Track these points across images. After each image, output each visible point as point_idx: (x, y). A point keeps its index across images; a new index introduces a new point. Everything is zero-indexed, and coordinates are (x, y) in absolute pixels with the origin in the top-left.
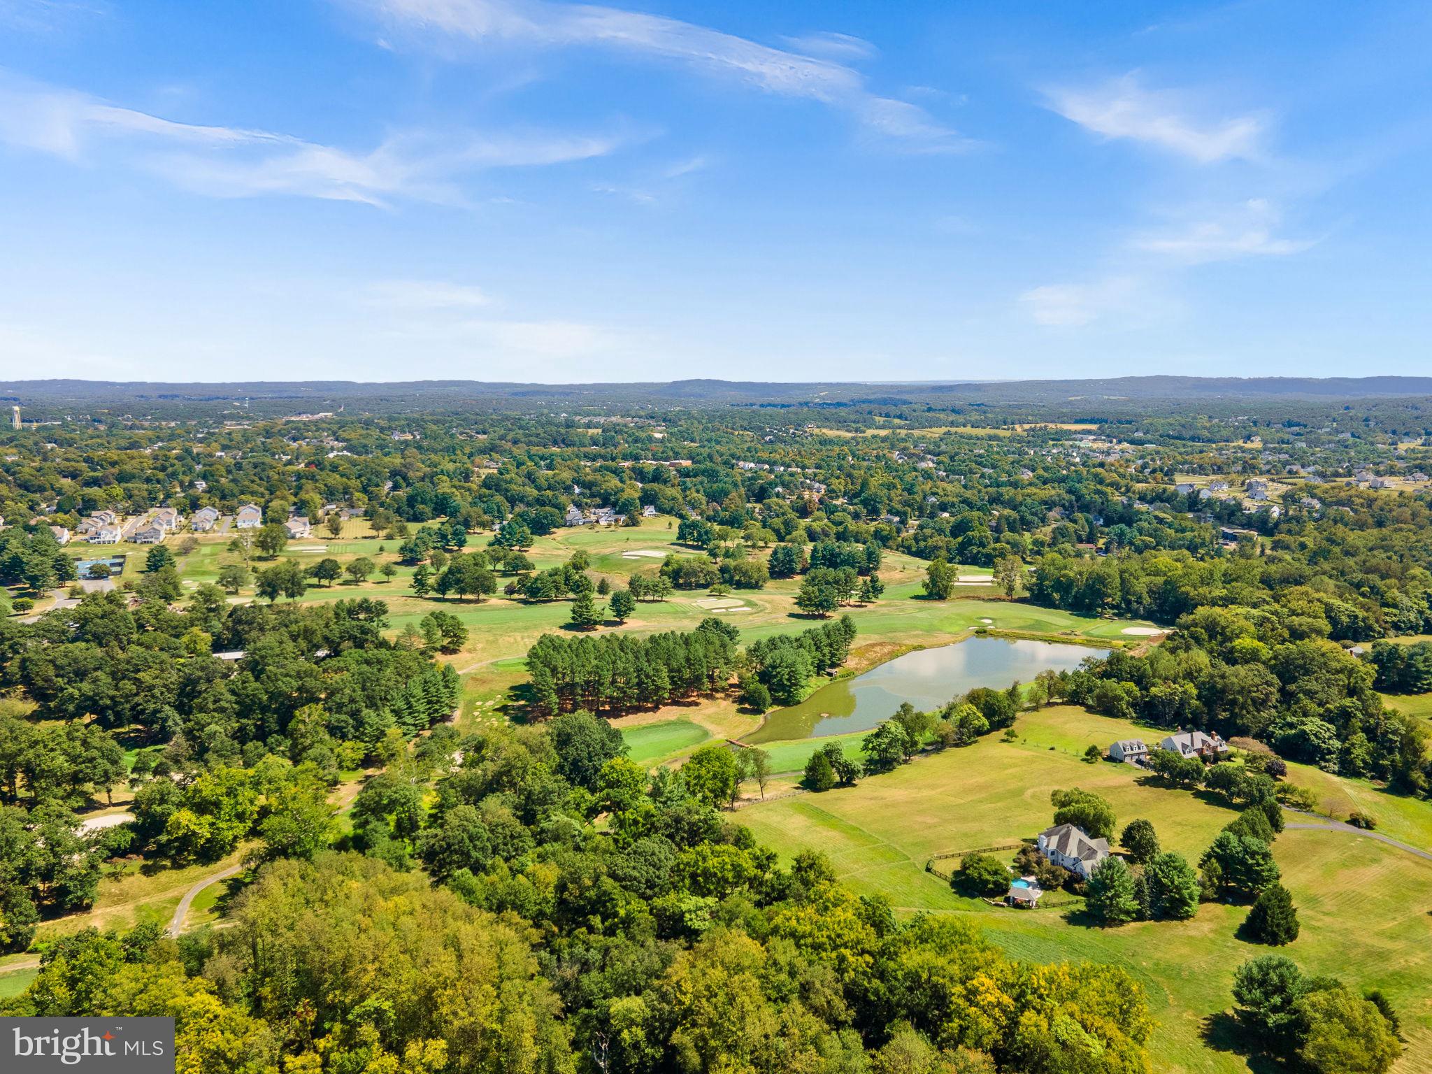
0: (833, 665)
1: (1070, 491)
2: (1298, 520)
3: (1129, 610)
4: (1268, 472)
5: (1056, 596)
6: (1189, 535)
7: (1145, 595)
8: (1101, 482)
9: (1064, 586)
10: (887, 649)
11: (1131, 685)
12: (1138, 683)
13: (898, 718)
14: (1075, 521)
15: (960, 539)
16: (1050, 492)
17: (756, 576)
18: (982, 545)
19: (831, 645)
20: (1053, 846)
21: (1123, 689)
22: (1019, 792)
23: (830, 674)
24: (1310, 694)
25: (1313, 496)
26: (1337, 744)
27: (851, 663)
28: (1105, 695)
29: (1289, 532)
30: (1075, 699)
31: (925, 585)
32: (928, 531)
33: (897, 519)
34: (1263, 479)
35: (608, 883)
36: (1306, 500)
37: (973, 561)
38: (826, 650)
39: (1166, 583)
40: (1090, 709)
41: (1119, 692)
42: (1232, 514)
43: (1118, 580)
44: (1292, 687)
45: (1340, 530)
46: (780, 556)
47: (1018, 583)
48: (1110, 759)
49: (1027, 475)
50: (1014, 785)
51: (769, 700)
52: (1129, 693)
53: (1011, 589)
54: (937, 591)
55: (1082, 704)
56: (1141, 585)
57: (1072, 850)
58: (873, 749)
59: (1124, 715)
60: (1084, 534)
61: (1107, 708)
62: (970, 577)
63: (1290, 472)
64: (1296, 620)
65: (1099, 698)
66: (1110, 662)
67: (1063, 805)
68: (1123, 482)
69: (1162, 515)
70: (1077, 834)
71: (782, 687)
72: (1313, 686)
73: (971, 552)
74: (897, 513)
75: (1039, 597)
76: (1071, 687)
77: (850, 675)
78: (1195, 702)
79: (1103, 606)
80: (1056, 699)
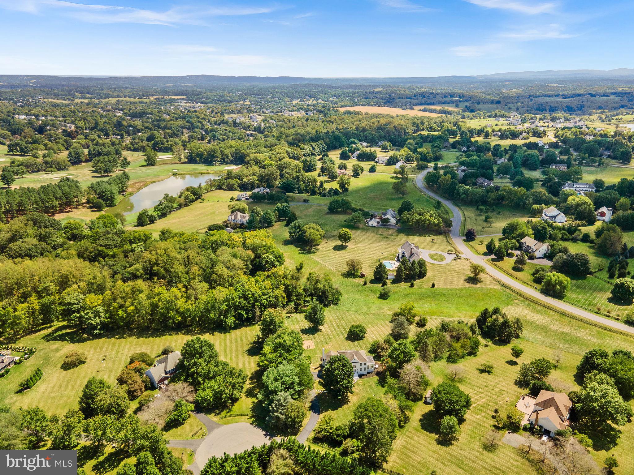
0: (124, 191)
1: (188, 122)
2: (270, 127)
3: (224, 161)
4: (256, 112)
5: (198, 159)
6: (237, 135)
7: (230, 155)
8: (198, 118)
9: (200, 155)
10: (142, 184)
11: (237, 180)
12: (239, 179)
13: (164, 198)
14: (196, 132)
15: (152, 142)
16: (179, 123)
17: (64, 165)
18: (162, 144)
19: (121, 183)
20: (233, 218)
21: (235, 181)
22: (214, 213)
23: (123, 195)
24: (288, 173)
25: (272, 119)
26: (297, 186)
27: (130, 190)
28: (229, 184)
29: (268, 131)
30: (219, 188)
31: (146, 161)
32: (137, 141)
33: (119, 137)
34: (255, 115)
35: (101, 248)
36: (270, 121)
37: (160, 150)
38: (120, 185)
39: (235, 150)
40: (225, 190)
41: (234, 182)
42: (249, 127)
43: (219, 151)
44: (283, 172)
45: (283, 130)
46: (73, 155)
47: (182, 156)
48: (238, 200)
49: (167, 117)
50: (211, 211)
51: (105, 205)
52: (237, 182)
53: (180, 159)
54: (150, 162)
55: (222, 189)
56: (228, 152)
57: (239, 218)
58: (158, 211)
59: (236, 190)
60: (200, 137)
61: (231, 188)
62: (162, 156)
63: (263, 112)
64: (279, 155)
65: (227, 186)
66: (228, 174)
67: (231, 209)
68: (206, 117)
69: (226, 128)
70: (239, 214)
71: (107, 200)
72: (288, 171)
73: (158, 147)
74: (118, 135)
75: (191, 160)
76: (218, 184)
77: (131, 194)
78: (257, 182)
79: (215, 161)
80: (213, 189)
